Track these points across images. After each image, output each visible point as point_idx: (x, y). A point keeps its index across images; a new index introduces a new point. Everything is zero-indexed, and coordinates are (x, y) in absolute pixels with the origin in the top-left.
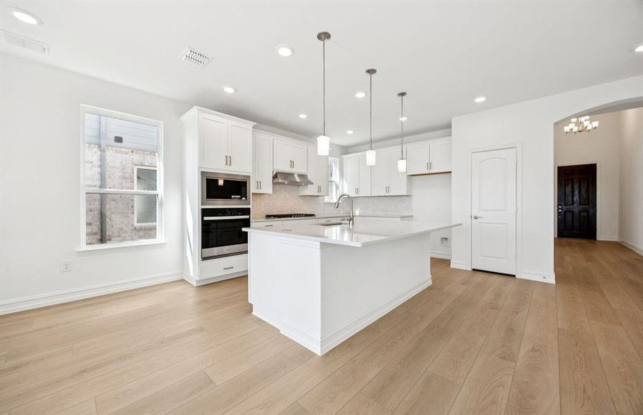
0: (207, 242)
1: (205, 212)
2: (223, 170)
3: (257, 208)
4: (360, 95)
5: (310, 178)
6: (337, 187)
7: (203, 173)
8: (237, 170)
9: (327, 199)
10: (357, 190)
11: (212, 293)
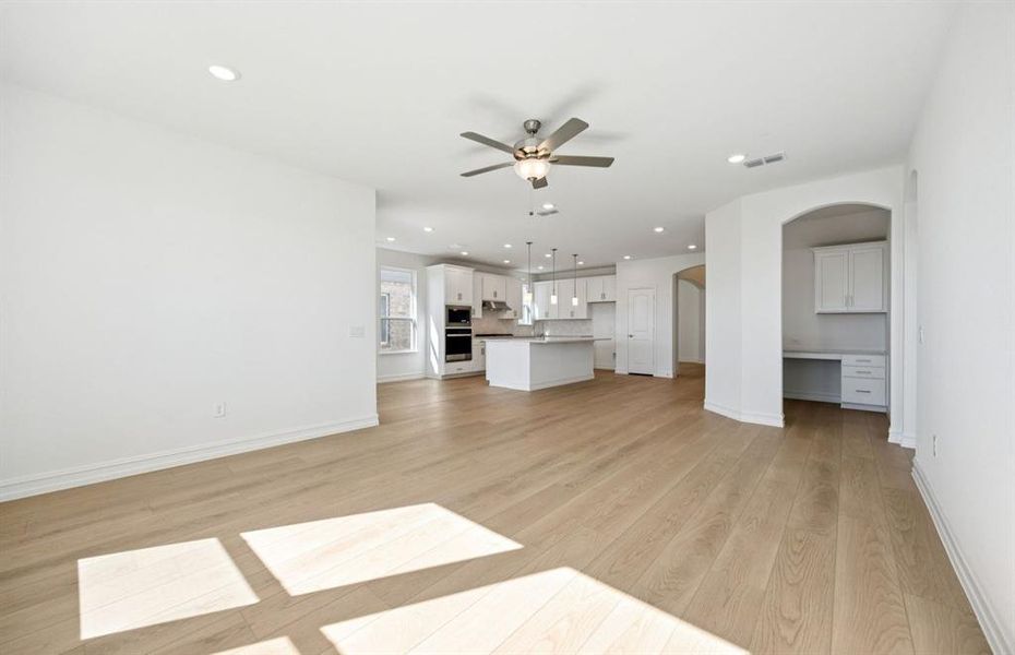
0: (448, 351)
1: (448, 332)
2: (457, 303)
3: (475, 328)
4: (549, 256)
5: (508, 305)
6: (529, 311)
7: (447, 306)
8: (464, 303)
9: (520, 322)
10: (547, 314)
11: (450, 382)
